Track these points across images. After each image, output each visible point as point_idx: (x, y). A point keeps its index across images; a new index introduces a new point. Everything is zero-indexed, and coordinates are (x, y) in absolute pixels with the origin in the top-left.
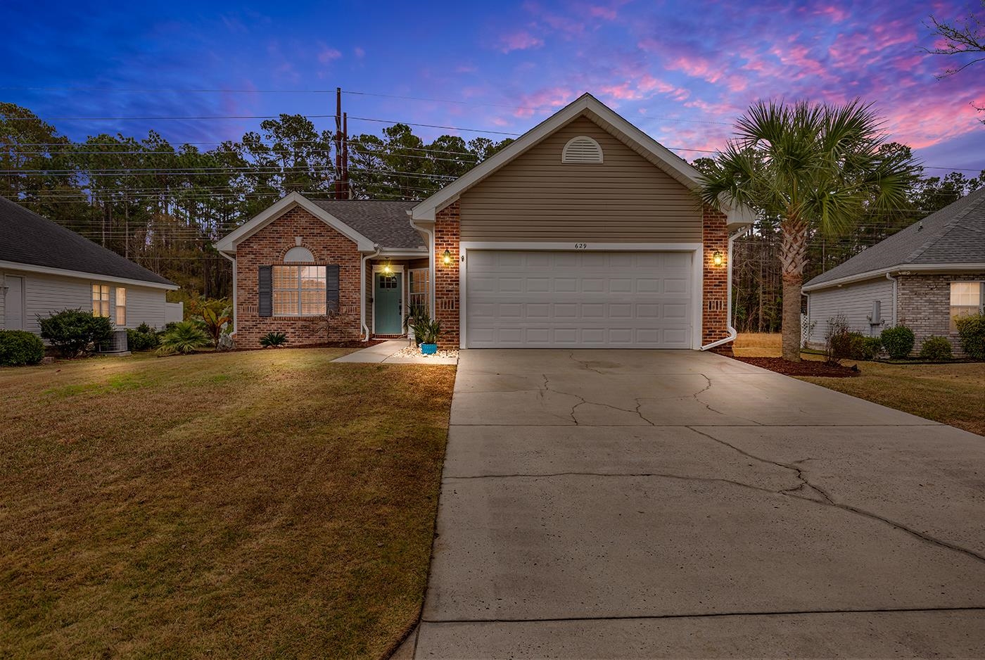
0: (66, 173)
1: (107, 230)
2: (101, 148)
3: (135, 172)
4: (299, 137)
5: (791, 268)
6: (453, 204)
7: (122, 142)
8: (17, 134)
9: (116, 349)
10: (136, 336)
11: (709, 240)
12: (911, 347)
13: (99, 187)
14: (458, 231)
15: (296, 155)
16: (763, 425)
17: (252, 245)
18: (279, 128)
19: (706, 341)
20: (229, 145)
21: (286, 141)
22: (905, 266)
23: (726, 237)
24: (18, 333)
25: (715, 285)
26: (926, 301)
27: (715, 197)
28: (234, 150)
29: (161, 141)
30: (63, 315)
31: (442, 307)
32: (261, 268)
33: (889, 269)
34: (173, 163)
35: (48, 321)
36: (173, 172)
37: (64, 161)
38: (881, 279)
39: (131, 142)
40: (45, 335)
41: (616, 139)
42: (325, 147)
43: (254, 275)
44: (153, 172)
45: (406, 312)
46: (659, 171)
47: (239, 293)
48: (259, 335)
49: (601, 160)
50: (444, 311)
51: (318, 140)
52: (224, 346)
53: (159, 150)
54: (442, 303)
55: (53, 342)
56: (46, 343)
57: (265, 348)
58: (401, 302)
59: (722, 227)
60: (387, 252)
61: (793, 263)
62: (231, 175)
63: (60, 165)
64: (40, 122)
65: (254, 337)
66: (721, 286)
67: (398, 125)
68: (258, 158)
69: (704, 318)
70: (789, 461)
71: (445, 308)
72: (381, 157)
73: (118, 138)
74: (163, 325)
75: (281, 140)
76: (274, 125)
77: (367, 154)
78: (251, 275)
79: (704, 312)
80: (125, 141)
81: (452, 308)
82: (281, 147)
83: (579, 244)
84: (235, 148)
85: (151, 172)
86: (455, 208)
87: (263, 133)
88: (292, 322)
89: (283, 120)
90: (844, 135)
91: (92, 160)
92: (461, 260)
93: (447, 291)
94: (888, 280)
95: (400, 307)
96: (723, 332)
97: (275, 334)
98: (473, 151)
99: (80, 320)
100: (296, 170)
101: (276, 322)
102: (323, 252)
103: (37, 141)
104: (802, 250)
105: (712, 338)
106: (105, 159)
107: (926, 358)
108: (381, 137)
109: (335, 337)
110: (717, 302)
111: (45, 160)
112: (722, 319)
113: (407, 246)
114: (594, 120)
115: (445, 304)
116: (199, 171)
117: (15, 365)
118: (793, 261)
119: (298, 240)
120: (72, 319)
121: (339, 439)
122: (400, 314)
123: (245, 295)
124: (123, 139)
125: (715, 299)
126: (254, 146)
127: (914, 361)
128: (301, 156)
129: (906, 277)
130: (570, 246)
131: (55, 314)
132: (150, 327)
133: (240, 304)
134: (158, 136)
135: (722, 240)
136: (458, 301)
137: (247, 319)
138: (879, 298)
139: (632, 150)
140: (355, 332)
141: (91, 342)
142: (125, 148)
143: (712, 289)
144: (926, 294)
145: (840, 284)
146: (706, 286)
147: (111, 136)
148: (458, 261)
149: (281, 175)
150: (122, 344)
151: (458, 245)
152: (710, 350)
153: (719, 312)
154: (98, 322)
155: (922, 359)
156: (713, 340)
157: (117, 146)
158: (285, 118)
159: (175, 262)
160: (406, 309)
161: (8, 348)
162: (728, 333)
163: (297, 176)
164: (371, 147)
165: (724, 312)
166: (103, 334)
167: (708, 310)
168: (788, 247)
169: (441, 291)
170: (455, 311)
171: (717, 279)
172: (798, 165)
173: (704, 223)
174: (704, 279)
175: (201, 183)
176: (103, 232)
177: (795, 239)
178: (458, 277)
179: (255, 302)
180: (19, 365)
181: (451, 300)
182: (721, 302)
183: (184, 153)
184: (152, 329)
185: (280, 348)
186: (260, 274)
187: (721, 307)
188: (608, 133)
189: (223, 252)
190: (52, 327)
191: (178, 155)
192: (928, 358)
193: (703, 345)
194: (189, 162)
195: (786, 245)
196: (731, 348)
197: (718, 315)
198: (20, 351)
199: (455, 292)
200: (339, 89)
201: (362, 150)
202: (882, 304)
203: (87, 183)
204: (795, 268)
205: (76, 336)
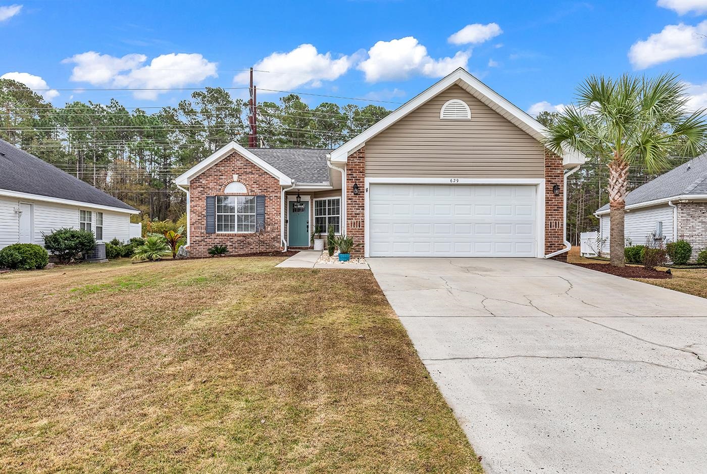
0: (50, 129)
1: (79, 171)
2: (76, 111)
3: (101, 128)
4: (219, 103)
5: (617, 197)
6: (360, 150)
7: (91, 107)
8: (15, 101)
9: (98, 258)
10: (111, 247)
11: (550, 176)
12: (689, 256)
13: (74, 140)
14: (364, 170)
15: (217, 116)
16: (637, 316)
17: (201, 180)
18: (205, 97)
19: (548, 252)
20: (168, 109)
21: (209, 107)
22: (684, 196)
23: (562, 174)
24: (29, 246)
25: (554, 210)
26: (699, 222)
27: (558, 145)
28: (172, 113)
29: (119, 106)
30: (60, 232)
31: (351, 226)
32: (207, 197)
33: (671, 198)
34: (128, 122)
35: (50, 237)
36: (128, 128)
37: (49, 121)
38: (665, 205)
39: (98, 107)
40: (48, 247)
41: (481, 102)
42: (238, 111)
43: (202, 203)
44: (114, 129)
45: (312, 230)
46: (512, 125)
47: (192, 216)
48: (205, 247)
49: (469, 117)
50: (353, 229)
51: (233, 106)
52: (181, 255)
53: (118, 113)
54: (351, 224)
55: (53, 252)
56: (49, 253)
57: (213, 257)
58: (308, 223)
59: (559, 167)
60: (299, 185)
61: (619, 194)
62: (170, 131)
63: (46, 124)
64: (32, 92)
65: (202, 249)
66: (559, 210)
67: (291, 95)
68: (189, 119)
69: (546, 235)
70: (681, 345)
71: (354, 227)
72: (279, 117)
73: (88, 104)
74: (129, 239)
75: (206, 105)
76: (201, 95)
77: (268, 115)
78: (201, 203)
79: (546, 230)
80: (94, 106)
81: (359, 227)
82: (207, 111)
83: (453, 179)
84: (173, 111)
85: (112, 129)
86: (361, 153)
87: (193, 101)
88: (231, 237)
89: (208, 91)
90: (661, 97)
91: (69, 120)
92: (365, 191)
93: (355, 214)
94: (670, 206)
95: (308, 226)
96: (560, 245)
97: (219, 247)
98: (345, 114)
99: (73, 236)
100: (217, 127)
101: (218, 237)
102: (253, 186)
103: (29, 106)
104: (625, 183)
105: (552, 249)
106: (80, 119)
107: (701, 264)
108: (278, 103)
109: (262, 249)
110: (556, 222)
111: (35, 121)
112: (560, 235)
113: (314, 182)
114: (464, 87)
115: (354, 224)
116: (147, 128)
117: (28, 269)
118: (619, 192)
119: (235, 177)
120: (67, 235)
121: (323, 328)
122: (308, 231)
123: (195, 217)
124: (93, 105)
125: (554, 220)
126: (186, 110)
127: (693, 267)
128: (220, 118)
129: (684, 204)
130: (447, 180)
131: (55, 232)
132: (120, 241)
133: (192, 224)
134: (117, 103)
135: (559, 176)
136: (363, 222)
137: (197, 235)
138: (660, 220)
139: (492, 110)
140: (277, 245)
141: (80, 252)
142: (93, 111)
143: (552, 213)
144: (699, 217)
145: (628, 209)
146: (547, 210)
147: (82, 103)
148: (364, 192)
149: (205, 131)
150: (102, 253)
151: (364, 180)
152: (551, 258)
153: (558, 230)
154: (86, 238)
155: (698, 265)
156: (553, 251)
157: (88, 110)
158: (210, 90)
159: (130, 194)
160: (312, 228)
161: (23, 257)
162: (564, 245)
163: (217, 132)
164: (271, 111)
165: (560, 230)
166: (89, 247)
167: (550, 228)
168: (614, 181)
169: (351, 214)
170: (362, 229)
171: (556, 205)
172: (627, 120)
173: (546, 164)
174: (546, 205)
175: (148, 137)
176: (78, 172)
177: (620, 175)
178: (364, 204)
179: (203, 223)
180: (30, 269)
181: (358, 221)
182: (559, 222)
183: (135, 115)
184: (121, 243)
185: (223, 257)
186: (207, 201)
187: (558, 226)
188: (474, 97)
189: (179, 185)
190: (52, 241)
191: (131, 116)
192: (703, 264)
193: (546, 254)
194: (140, 122)
195: (613, 180)
196: (566, 256)
197: (556, 232)
198: (32, 259)
199: (361, 215)
200: (252, 69)
201: (265, 114)
202: (663, 224)
203: (66, 136)
204: (620, 197)
205: (70, 248)
